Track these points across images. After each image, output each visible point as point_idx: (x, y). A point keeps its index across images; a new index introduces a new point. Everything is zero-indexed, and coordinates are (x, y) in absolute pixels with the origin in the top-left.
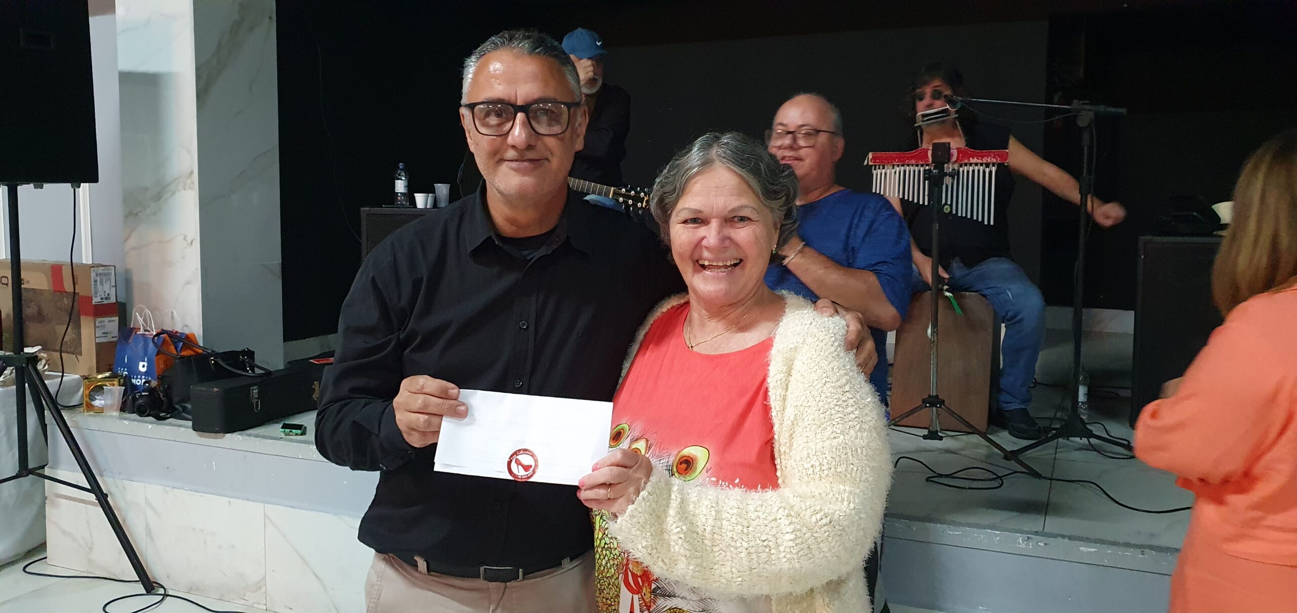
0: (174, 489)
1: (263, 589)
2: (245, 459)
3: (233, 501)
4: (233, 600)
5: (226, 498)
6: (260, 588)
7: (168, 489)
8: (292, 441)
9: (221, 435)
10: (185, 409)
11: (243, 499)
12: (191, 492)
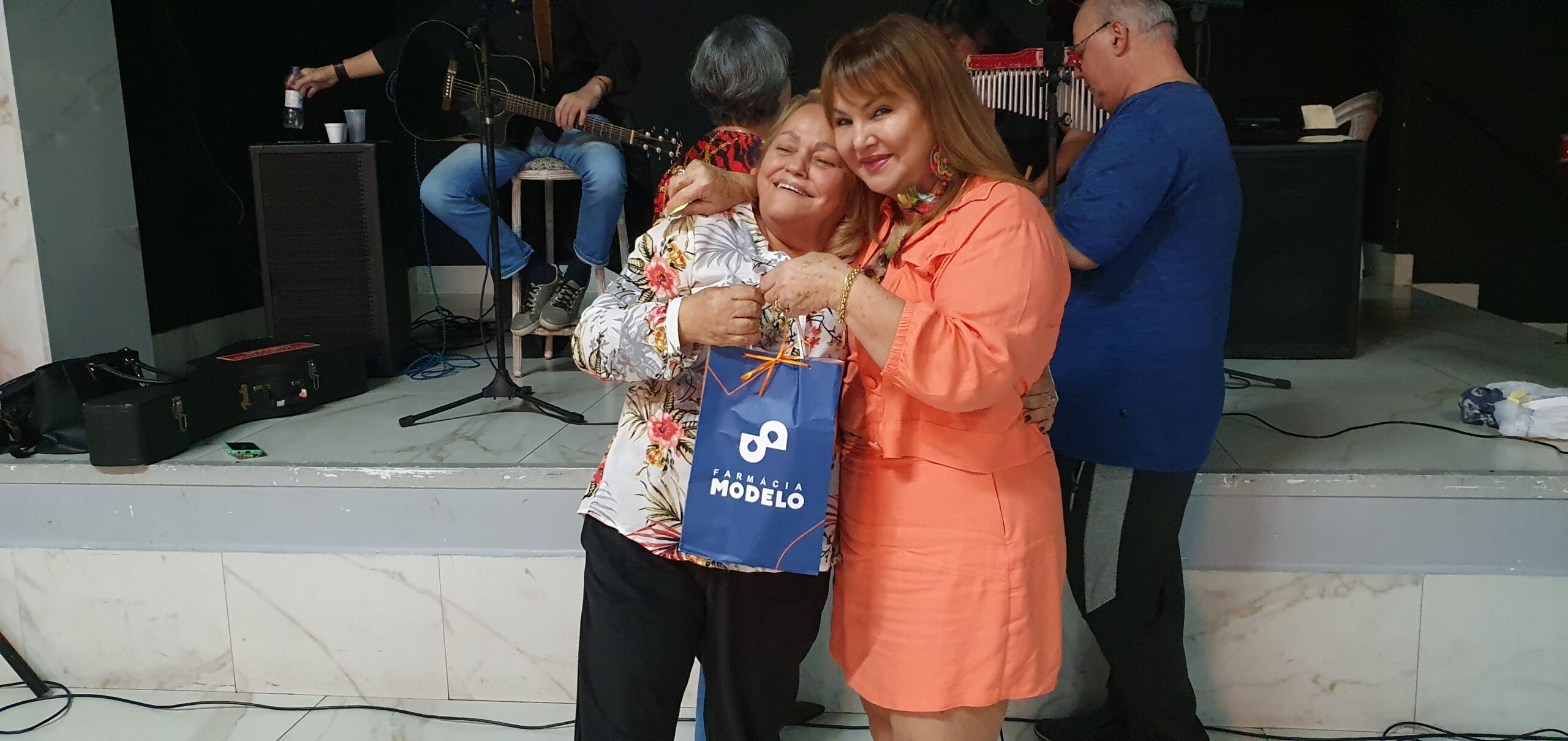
0: (65, 551)
1: (229, 666)
2: (184, 495)
3: (169, 555)
4: (180, 687)
5: (160, 552)
6: (224, 664)
7: (52, 551)
8: (250, 464)
9: (140, 467)
10: (61, 439)
11: (186, 550)
12: (96, 551)
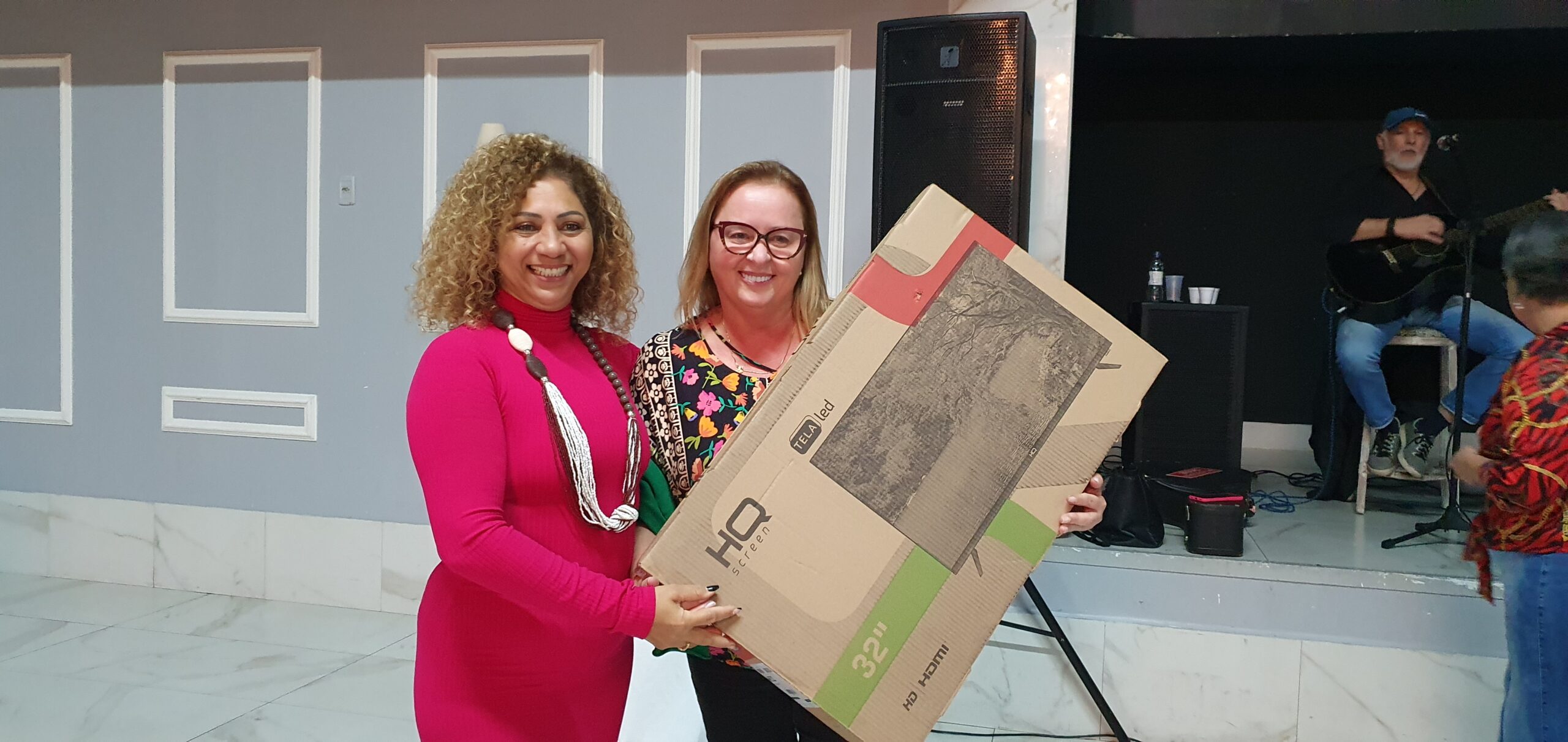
0: (1154, 628)
2: (1271, 589)
5: (1241, 636)
7: (1142, 627)
11: (1268, 636)
12: (1183, 630)
